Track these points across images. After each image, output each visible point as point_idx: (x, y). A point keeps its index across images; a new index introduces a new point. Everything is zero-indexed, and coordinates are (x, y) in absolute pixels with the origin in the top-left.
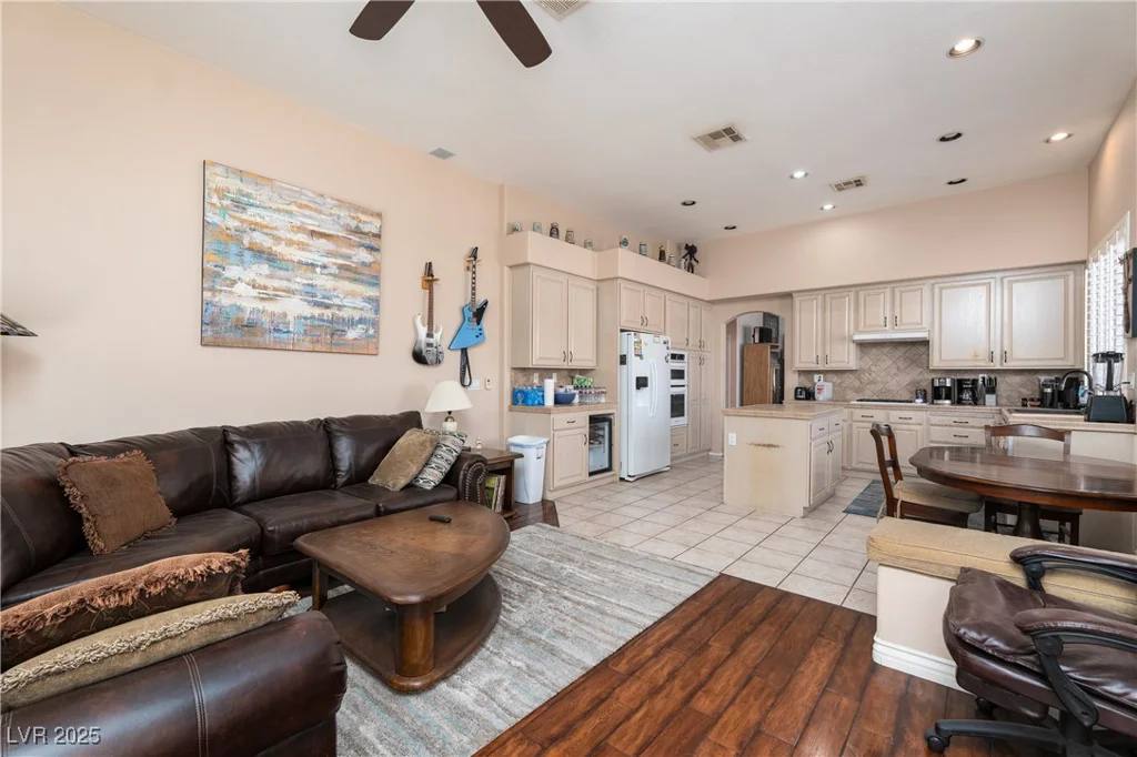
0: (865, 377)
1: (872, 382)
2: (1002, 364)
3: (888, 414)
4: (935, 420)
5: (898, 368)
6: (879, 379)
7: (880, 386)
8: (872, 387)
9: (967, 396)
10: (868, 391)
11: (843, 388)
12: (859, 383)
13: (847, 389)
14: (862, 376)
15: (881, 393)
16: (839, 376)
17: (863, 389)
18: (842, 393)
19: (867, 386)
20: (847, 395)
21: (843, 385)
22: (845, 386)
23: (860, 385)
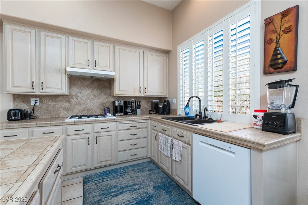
0: (74, 100)
1: (79, 104)
2: (144, 95)
3: (94, 126)
4: (121, 127)
5: (94, 95)
6: (83, 102)
7: (83, 107)
8: (78, 107)
9: (129, 110)
10: (76, 110)
11: (57, 109)
12: (69, 105)
13: (60, 109)
14: (71, 99)
15: (84, 110)
16: (53, 100)
17: (72, 108)
18: (56, 112)
19: (75, 107)
20: (60, 113)
21: (57, 106)
22: (59, 107)
23: (70, 106)
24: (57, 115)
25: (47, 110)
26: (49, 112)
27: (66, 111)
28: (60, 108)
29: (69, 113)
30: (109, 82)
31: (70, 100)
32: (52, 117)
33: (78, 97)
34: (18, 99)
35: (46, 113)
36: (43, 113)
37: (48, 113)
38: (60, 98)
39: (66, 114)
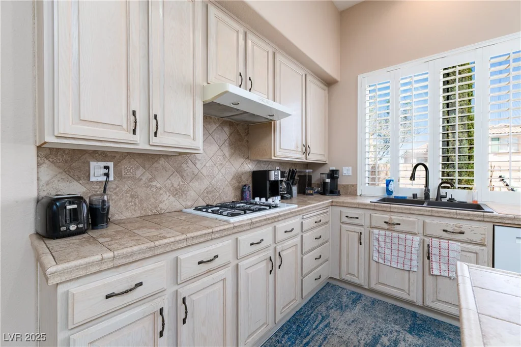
0: (189, 168)
1: (198, 177)
5: (224, 157)
6: (205, 173)
8: (196, 185)
11: (156, 192)
12: (180, 180)
13: (161, 192)
14: (184, 166)
15: (207, 192)
16: (147, 166)
17: (186, 189)
18: (152, 200)
19: (191, 184)
20: (161, 202)
21: (154, 184)
22: (159, 186)
23: (181, 183)
24: (156, 207)
25: (132, 196)
26: (137, 200)
27: (174, 196)
28: (160, 189)
29: (181, 200)
30: (246, 129)
31: (181, 167)
32: (143, 213)
33: (196, 161)
34: (52, 162)
35: (129, 205)
36: (122, 203)
37: (135, 204)
38: (162, 161)
39: (174, 204)
